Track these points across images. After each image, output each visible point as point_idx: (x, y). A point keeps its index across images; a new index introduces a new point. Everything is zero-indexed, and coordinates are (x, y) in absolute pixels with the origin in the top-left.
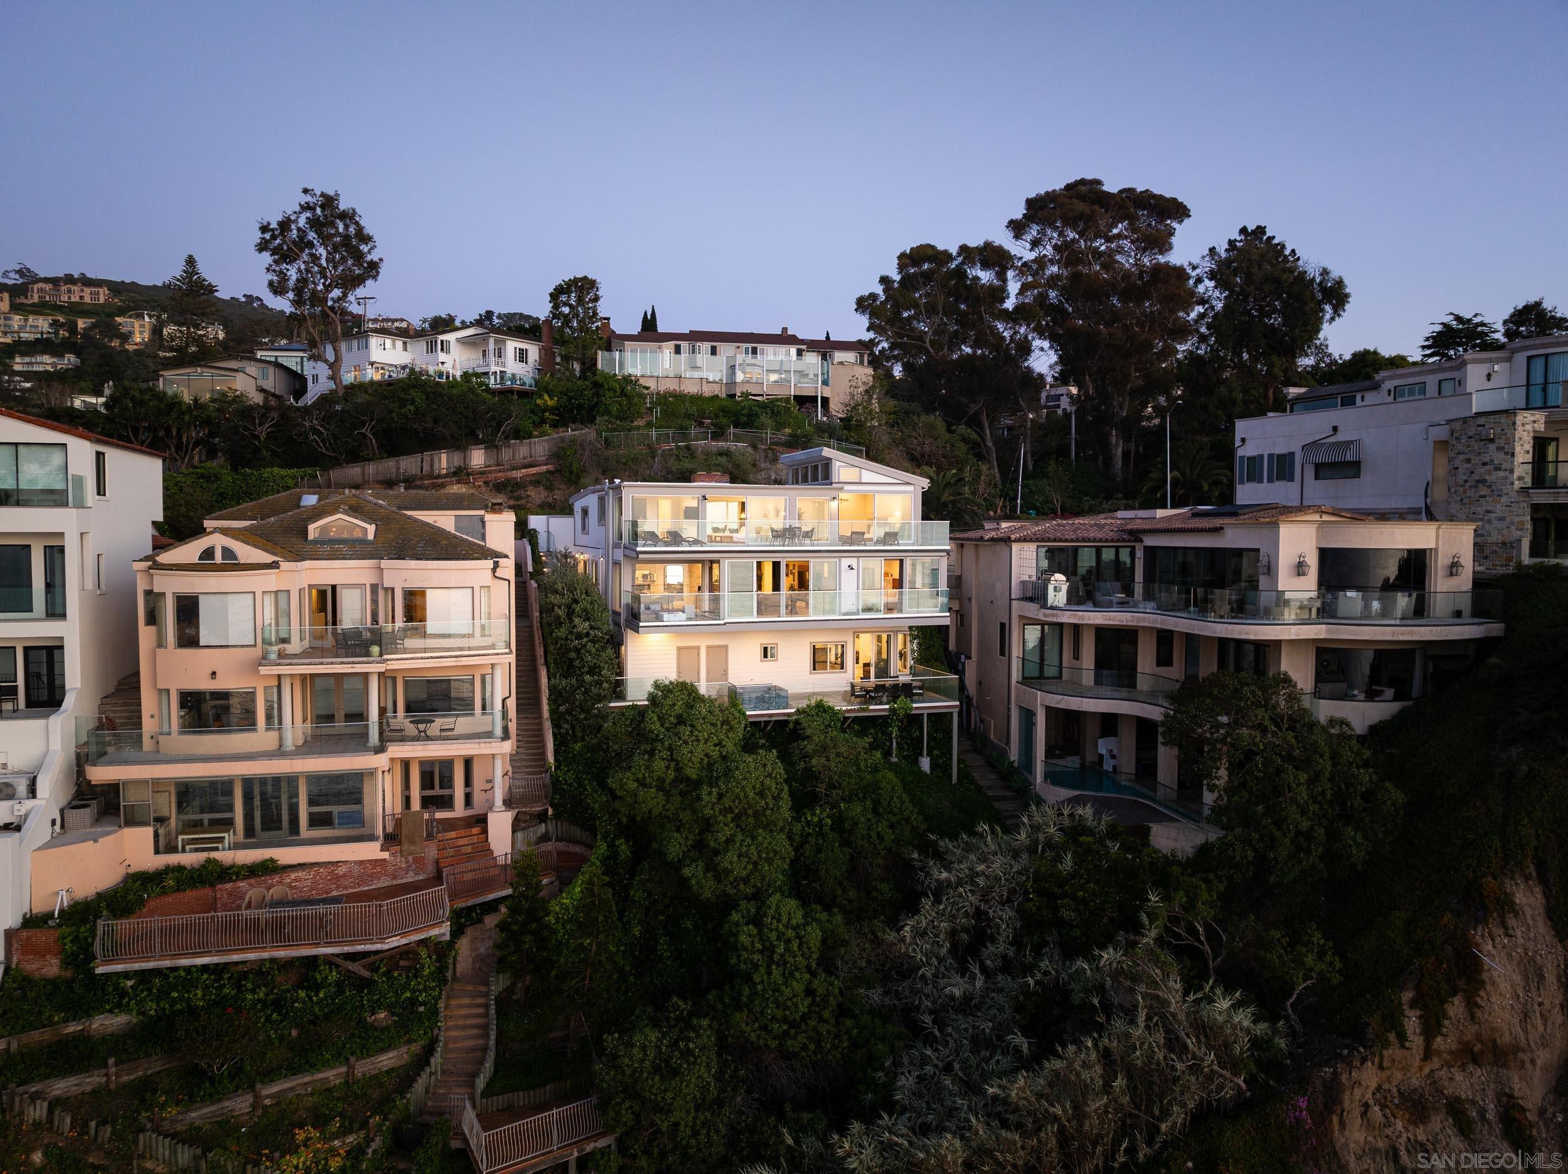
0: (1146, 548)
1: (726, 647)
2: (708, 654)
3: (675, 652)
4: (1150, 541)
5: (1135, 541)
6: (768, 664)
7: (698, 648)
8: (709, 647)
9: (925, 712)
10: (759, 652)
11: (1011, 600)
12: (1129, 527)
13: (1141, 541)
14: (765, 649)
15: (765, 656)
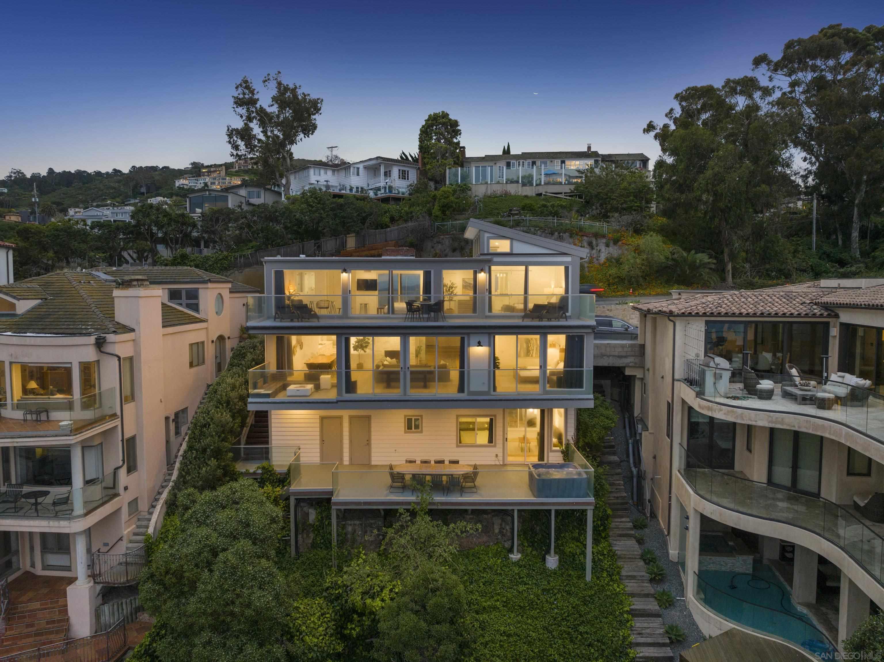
0: (842, 324)
1: (369, 418)
2: (350, 423)
3: (318, 421)
4: (846, 317)
5: (829, 316)
6: (413, 437)
7: (340, 418)
8: (351, 418)
9: (553, 508)
10: (401, 425)
11: (673, 380)
12: (825, 299)
13: (837, 316)
14: (409, 421)
15: (409, 427)
